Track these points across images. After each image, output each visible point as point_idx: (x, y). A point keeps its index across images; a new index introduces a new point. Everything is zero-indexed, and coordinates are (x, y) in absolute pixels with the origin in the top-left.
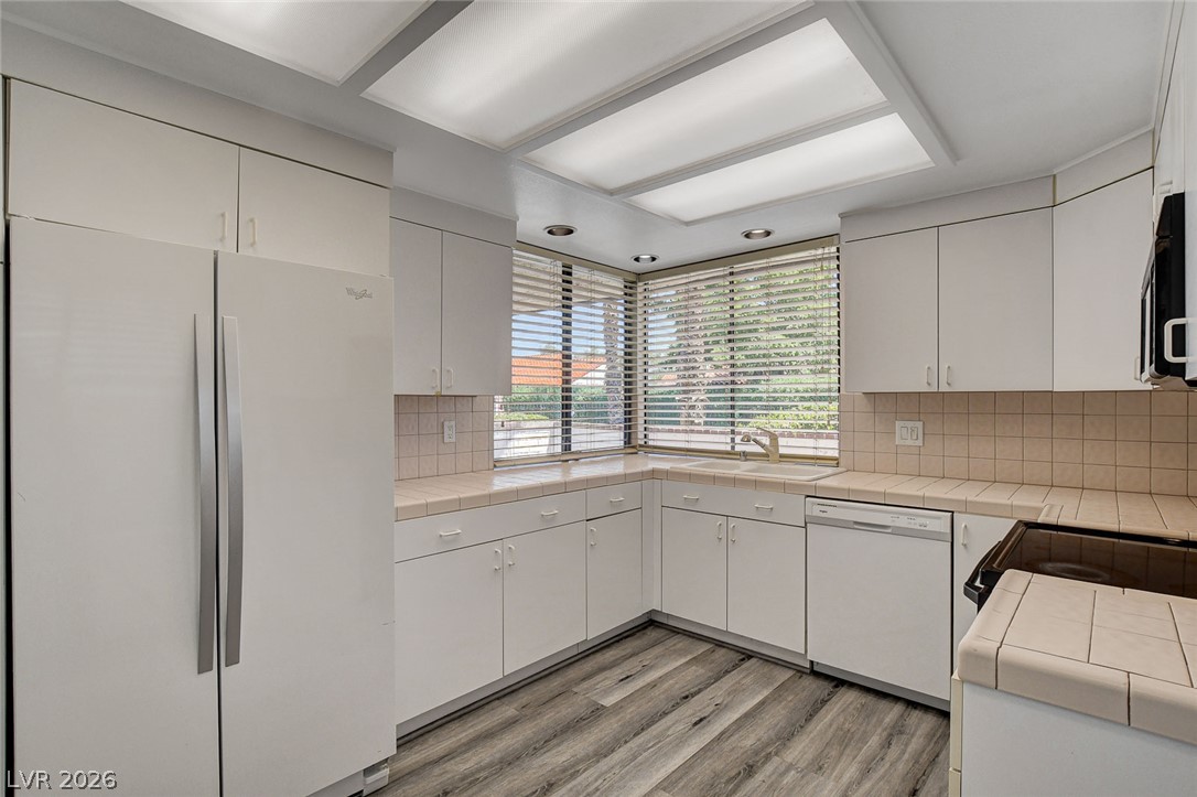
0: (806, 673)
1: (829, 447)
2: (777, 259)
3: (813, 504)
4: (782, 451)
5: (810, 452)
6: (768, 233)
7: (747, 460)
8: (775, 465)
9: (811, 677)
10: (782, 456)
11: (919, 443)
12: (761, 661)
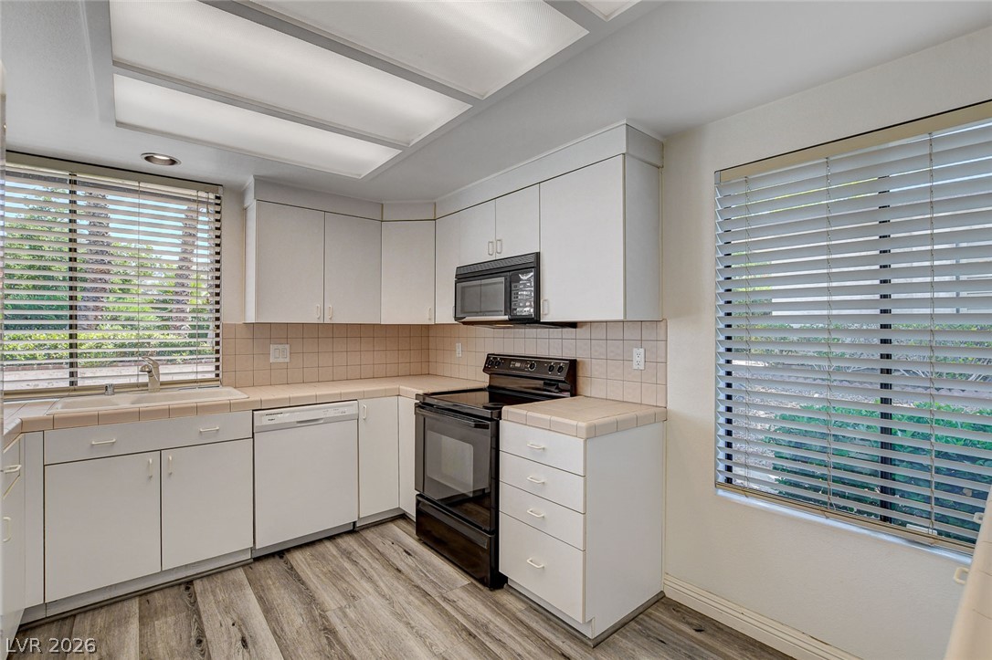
0: (251, 563)
1: (206, 371)
2: (150, 186)
3: (262, 415)
4: (163, 378)
5: (192, 377)
6: (173, 162)
7: (114, 393)
8: (158, 394)
9: (257, 564)
10: (162, 384)
11: (287, 360)
12: (205, 579)
